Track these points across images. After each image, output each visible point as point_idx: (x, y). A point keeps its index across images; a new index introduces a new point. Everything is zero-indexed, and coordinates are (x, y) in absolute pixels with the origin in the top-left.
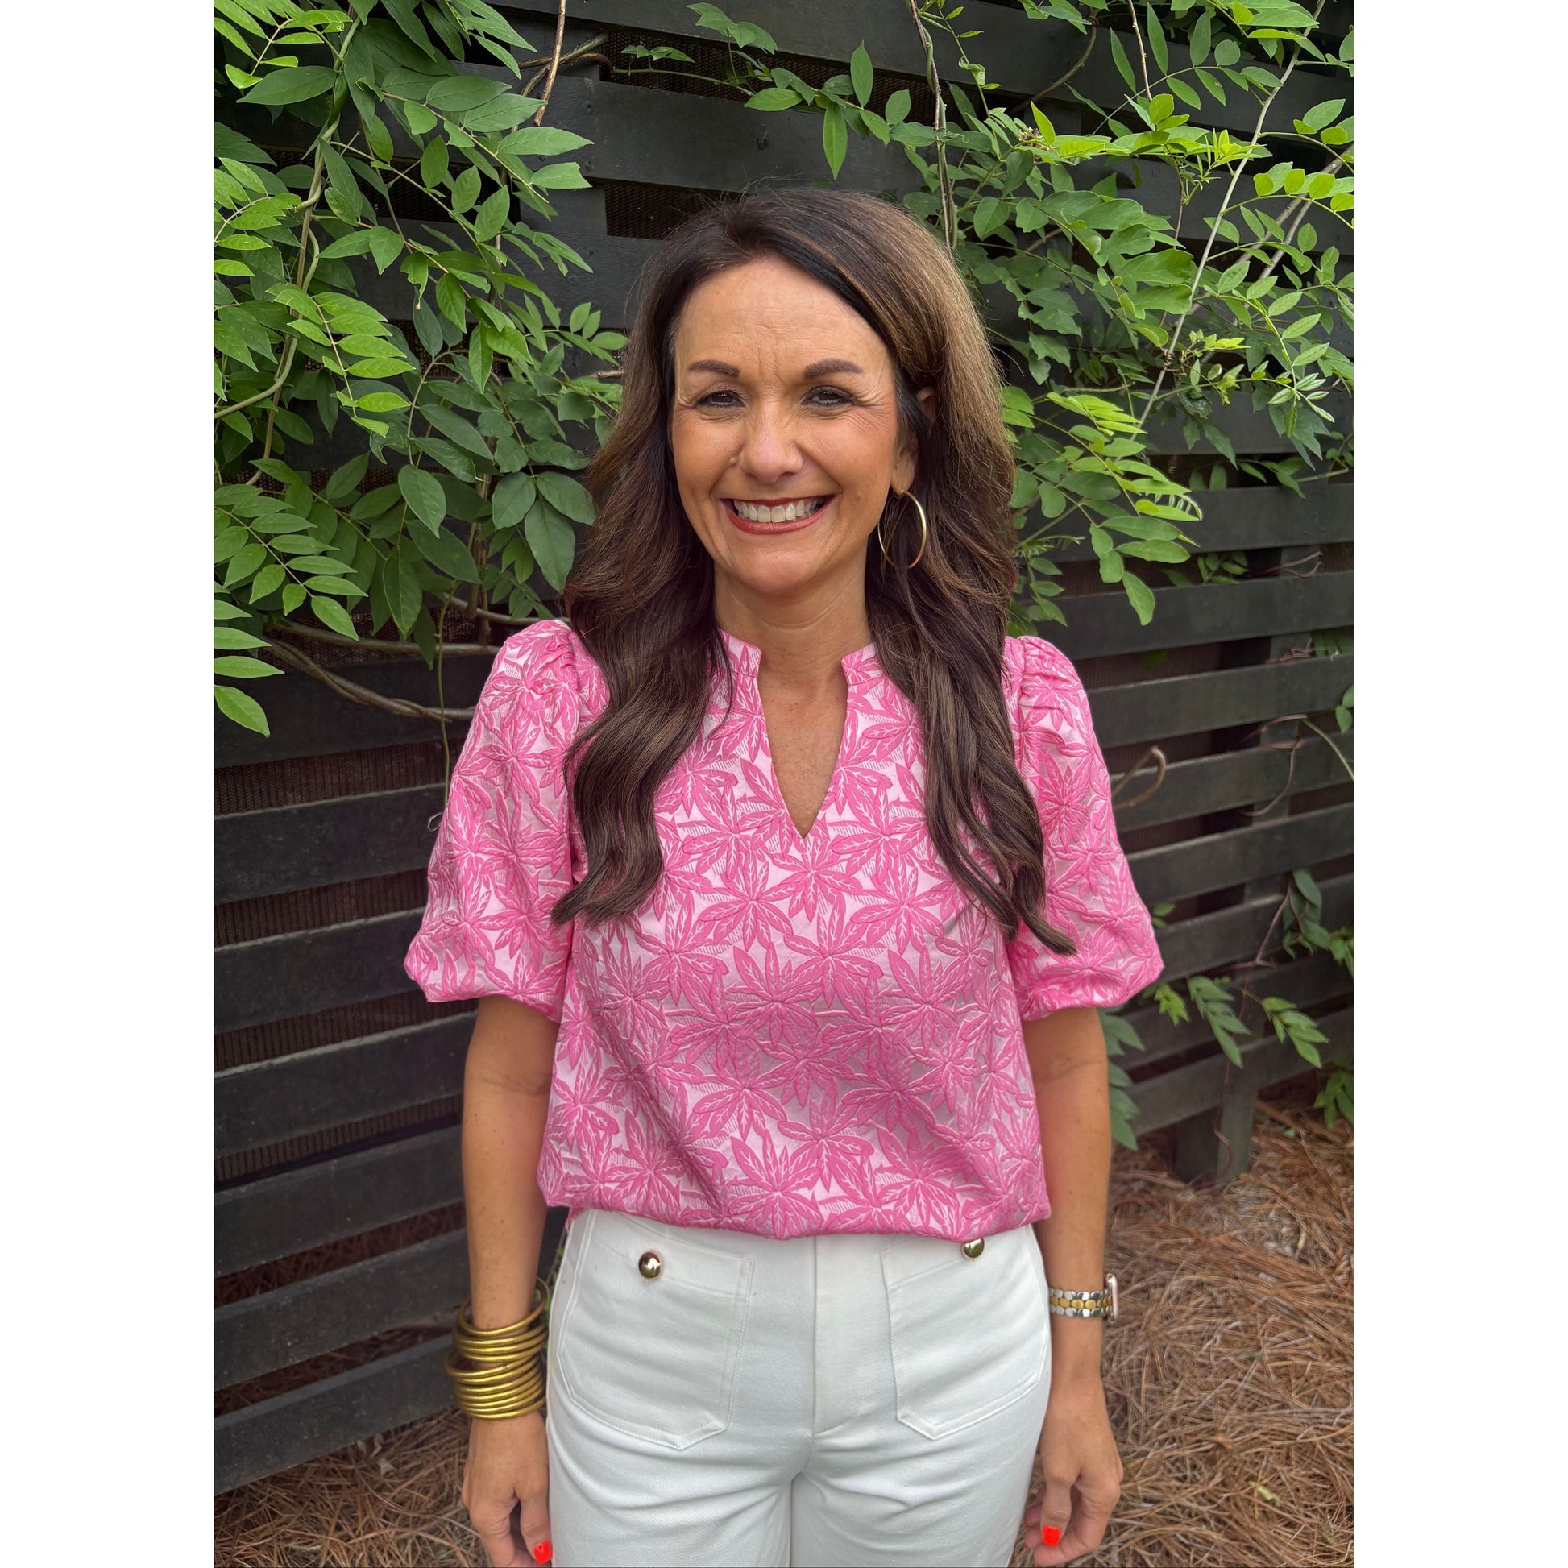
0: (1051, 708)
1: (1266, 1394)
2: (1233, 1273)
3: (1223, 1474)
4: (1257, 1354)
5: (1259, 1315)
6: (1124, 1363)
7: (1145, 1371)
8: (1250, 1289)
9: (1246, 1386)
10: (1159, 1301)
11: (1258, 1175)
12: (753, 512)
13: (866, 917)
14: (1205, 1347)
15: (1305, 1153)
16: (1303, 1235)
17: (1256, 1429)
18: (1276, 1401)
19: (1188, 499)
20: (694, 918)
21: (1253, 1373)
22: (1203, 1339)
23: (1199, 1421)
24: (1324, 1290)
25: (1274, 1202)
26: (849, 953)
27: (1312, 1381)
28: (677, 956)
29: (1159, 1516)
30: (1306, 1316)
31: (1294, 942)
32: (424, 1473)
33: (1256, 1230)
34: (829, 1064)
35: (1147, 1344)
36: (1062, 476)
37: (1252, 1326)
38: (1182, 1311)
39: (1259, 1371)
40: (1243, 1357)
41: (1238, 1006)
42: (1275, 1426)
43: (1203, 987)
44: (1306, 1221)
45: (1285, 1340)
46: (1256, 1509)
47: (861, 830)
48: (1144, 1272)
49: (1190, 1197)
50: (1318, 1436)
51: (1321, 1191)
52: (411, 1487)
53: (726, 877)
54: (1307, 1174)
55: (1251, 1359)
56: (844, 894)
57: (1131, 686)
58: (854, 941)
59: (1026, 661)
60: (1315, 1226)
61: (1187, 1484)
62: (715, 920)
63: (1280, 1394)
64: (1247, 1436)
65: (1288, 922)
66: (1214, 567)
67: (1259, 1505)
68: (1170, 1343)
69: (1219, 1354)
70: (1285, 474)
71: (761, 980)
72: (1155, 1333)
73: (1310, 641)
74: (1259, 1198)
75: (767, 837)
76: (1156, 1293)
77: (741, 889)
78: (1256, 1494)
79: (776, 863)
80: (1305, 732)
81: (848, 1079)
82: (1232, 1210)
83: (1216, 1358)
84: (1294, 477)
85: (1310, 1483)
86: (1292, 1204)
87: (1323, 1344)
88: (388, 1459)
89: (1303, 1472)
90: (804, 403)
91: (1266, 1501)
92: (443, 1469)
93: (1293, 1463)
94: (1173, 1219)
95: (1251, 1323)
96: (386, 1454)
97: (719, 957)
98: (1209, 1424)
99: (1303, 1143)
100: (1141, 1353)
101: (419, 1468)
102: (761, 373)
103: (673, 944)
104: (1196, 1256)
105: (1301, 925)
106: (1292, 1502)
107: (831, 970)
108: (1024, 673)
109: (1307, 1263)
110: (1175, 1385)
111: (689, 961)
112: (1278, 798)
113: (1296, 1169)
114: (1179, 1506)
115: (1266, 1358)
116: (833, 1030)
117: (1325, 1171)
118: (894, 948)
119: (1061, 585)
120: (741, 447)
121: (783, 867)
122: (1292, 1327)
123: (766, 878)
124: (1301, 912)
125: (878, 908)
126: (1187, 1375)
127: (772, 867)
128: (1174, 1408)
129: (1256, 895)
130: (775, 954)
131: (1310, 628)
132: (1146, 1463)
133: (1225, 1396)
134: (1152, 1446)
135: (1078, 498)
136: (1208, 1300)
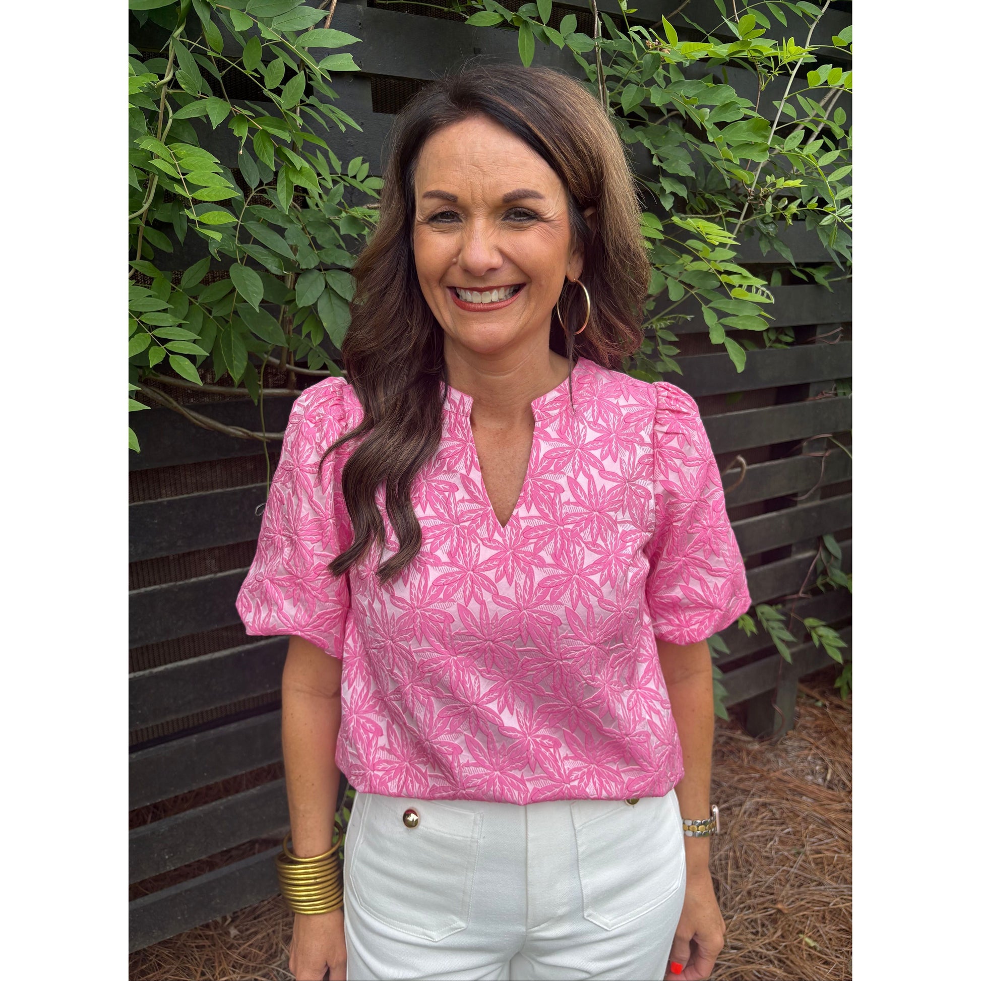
0: (677, 434)
1: (808, 876)
2: (785, 796)
3: (782, 929)
4: (802, 850)
5: (803, 824)
6: (716, 857)
7: (730, 862)
8: (797, 807)
9: (796, 871)
10: (738, 816)
11: (800, 732)
12: (468, 296)
13: (549, 583)
14: (769, 846)
15: (829, 717)
16: (830, 771)
17: (802, 900)
18: (816, 881)
19: (764, 289)
20: (430, 584)
21: (800, 862)
22: (767, 840)
23: (765, 895)
24: (844, 807)
25: (811, 749)
26: (538, 608)
27: (838, 867)
28: (418, 611)
29: (742, 959)
30: (833, 824)
31: (824, 582)
32: (259, 936)
33: (800, 768)
34: (527, 684)
35: (731, 844)
36: (680, 273)
37: (798, 831)
38: (753, 822)
39: (804, 861)
40: (793, 852)
41: (789, 623)
42: (815, 897)
43: (766, 611)
44: (831, 762)
45: (820, 840)
46: (804, 953)
47: (543, 522)
48: (728, 796)
49: (756, 746)
50: (843, 903)
51: (840, 742)
52: (251, 945)
53: (451, 555)
54: (831, 731)
55: (799, 853)
56: (533, 567)
57: (720, 416)
58: (541, 600)
59: (658, 400)
60: (837, 765)
61: (759, 937)
62: (444, 585)
63: (818, 876)
64: (798, 904)
65: (820, 569)
66: (773, 337)
67: (806, 950)
68: (746, 843)
69: (778, 851)
70: (820, 276)
71: (477, 626)
72: (736, 837)
73: (835, 386)
74: (801, 747)
75: (478, 527)
76: (736, 810)
77: (461, 563)
78: (804, 943)
79: (485, 545)
80: (831, 445)
81: (541, 695)
82: (784, 755)
83: (776, 853)
84: (825, 278)
85: (839, 935)
86: (823, 752)
87: (844, 843)
88: (236, 927)
89: (834, 928)
90: (504, 219)
91: (810, 947)
92: (271, 934)
93: (827, 921)
94: (746, 761)
95: (798, 829)
96: (234, 924)
97: (447, 610)
98: (772, 897)
99: (828, 710)
100: (727, 851)
101: (256, 933)
102: (473, 199)
103: (415, 603)
104: (761, 785)
105: (828, 571)
106: (827, 948)
107: (525, 620)
108: (657, 408)
109: (832, 789)
110: (750, 871)
111: (427, 613)
112: (814, 489)
113: (824, 728)
114: (754, 951)
115: (808, 853)
116: (529, 661)
117: (842, 728)
118: (569, 605)
119: (678, 348)
120: (459, 251)
121: (490, 547)
122: (824, 832)
123: (478, 555)
124: (828, 562)
125: (557, 576)
126: (757, 864)
127: (482, 547)
128: (749, 887)
129: (798, 552)
130: (486, 608)
131: (835, 377)
132: (732, 923)
133: (782, 878)
134: (736, 911)
135: (691, 287)
136: (770, 814)
